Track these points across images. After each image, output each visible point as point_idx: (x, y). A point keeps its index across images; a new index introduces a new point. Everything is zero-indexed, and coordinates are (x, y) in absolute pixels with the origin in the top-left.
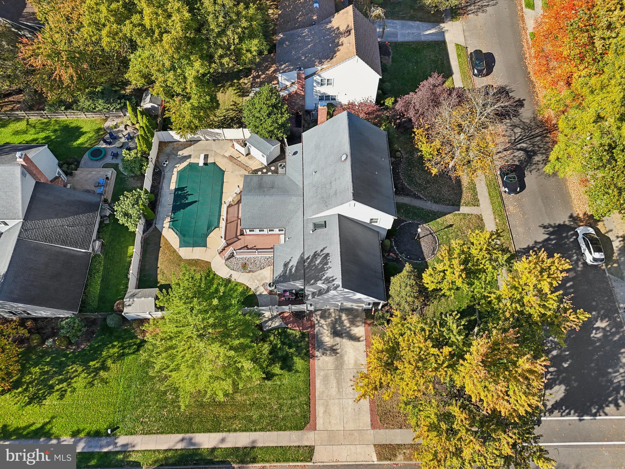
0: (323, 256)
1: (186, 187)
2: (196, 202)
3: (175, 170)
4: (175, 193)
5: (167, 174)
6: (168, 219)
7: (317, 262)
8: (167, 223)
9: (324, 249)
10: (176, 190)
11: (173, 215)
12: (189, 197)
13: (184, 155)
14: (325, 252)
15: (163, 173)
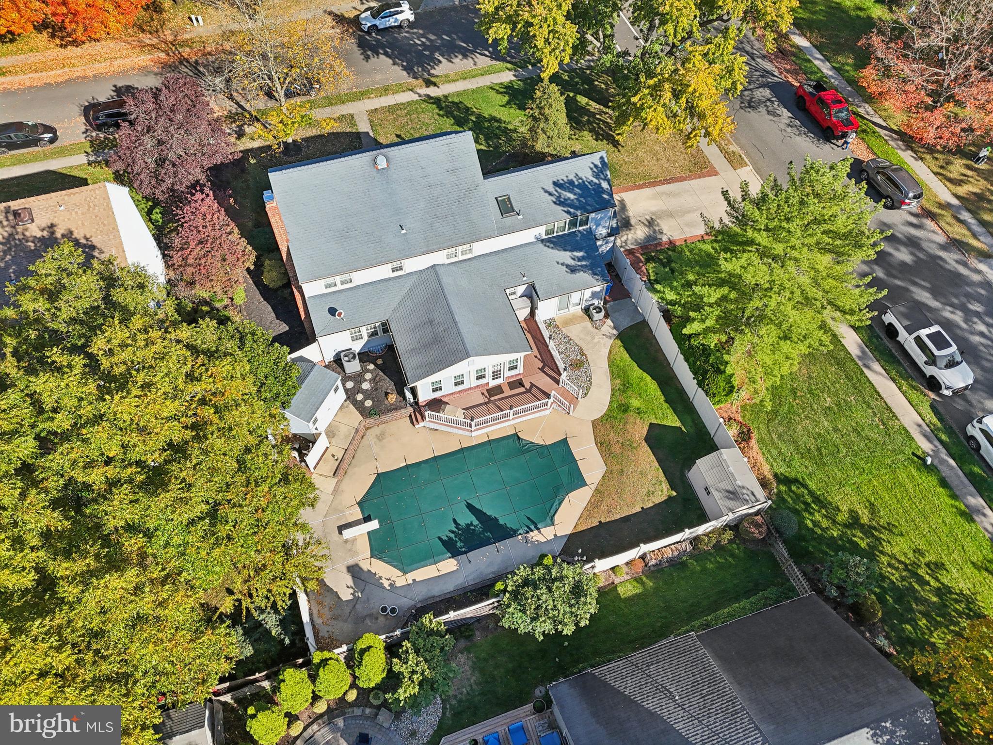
0: (559, 190)
1: (440, 538)
2: (470, 507)
3: (400, 582)
4: (465, 553)
5: (419, 596)
6: (534, 536)
7: (572, 196)
8: (545, 535)
9: (546, 191)
10: (455, 553)
11: (521, 531)
12: (462, 522)
13: (350, 582)
14: (551, 189)
15: (419, 605)
